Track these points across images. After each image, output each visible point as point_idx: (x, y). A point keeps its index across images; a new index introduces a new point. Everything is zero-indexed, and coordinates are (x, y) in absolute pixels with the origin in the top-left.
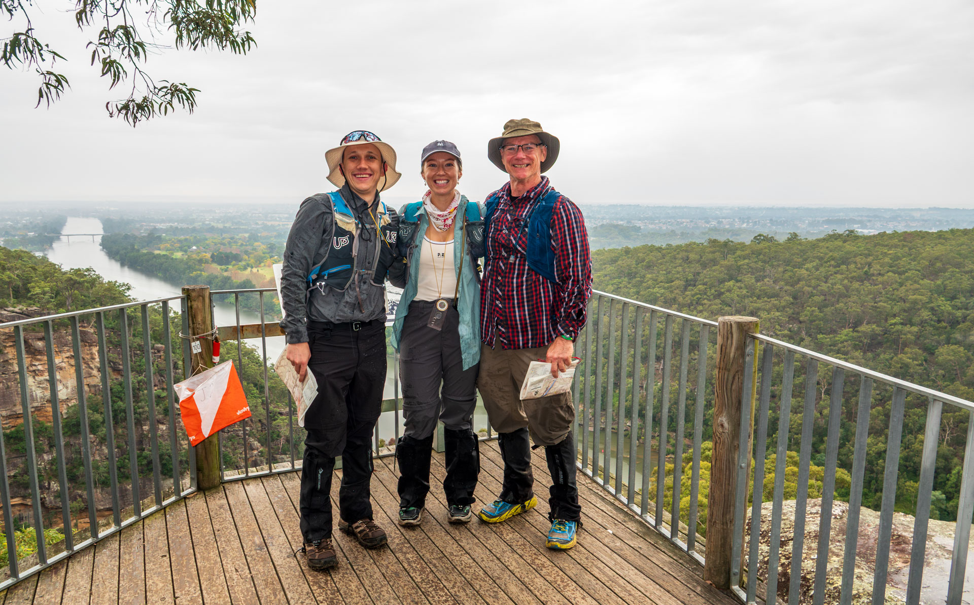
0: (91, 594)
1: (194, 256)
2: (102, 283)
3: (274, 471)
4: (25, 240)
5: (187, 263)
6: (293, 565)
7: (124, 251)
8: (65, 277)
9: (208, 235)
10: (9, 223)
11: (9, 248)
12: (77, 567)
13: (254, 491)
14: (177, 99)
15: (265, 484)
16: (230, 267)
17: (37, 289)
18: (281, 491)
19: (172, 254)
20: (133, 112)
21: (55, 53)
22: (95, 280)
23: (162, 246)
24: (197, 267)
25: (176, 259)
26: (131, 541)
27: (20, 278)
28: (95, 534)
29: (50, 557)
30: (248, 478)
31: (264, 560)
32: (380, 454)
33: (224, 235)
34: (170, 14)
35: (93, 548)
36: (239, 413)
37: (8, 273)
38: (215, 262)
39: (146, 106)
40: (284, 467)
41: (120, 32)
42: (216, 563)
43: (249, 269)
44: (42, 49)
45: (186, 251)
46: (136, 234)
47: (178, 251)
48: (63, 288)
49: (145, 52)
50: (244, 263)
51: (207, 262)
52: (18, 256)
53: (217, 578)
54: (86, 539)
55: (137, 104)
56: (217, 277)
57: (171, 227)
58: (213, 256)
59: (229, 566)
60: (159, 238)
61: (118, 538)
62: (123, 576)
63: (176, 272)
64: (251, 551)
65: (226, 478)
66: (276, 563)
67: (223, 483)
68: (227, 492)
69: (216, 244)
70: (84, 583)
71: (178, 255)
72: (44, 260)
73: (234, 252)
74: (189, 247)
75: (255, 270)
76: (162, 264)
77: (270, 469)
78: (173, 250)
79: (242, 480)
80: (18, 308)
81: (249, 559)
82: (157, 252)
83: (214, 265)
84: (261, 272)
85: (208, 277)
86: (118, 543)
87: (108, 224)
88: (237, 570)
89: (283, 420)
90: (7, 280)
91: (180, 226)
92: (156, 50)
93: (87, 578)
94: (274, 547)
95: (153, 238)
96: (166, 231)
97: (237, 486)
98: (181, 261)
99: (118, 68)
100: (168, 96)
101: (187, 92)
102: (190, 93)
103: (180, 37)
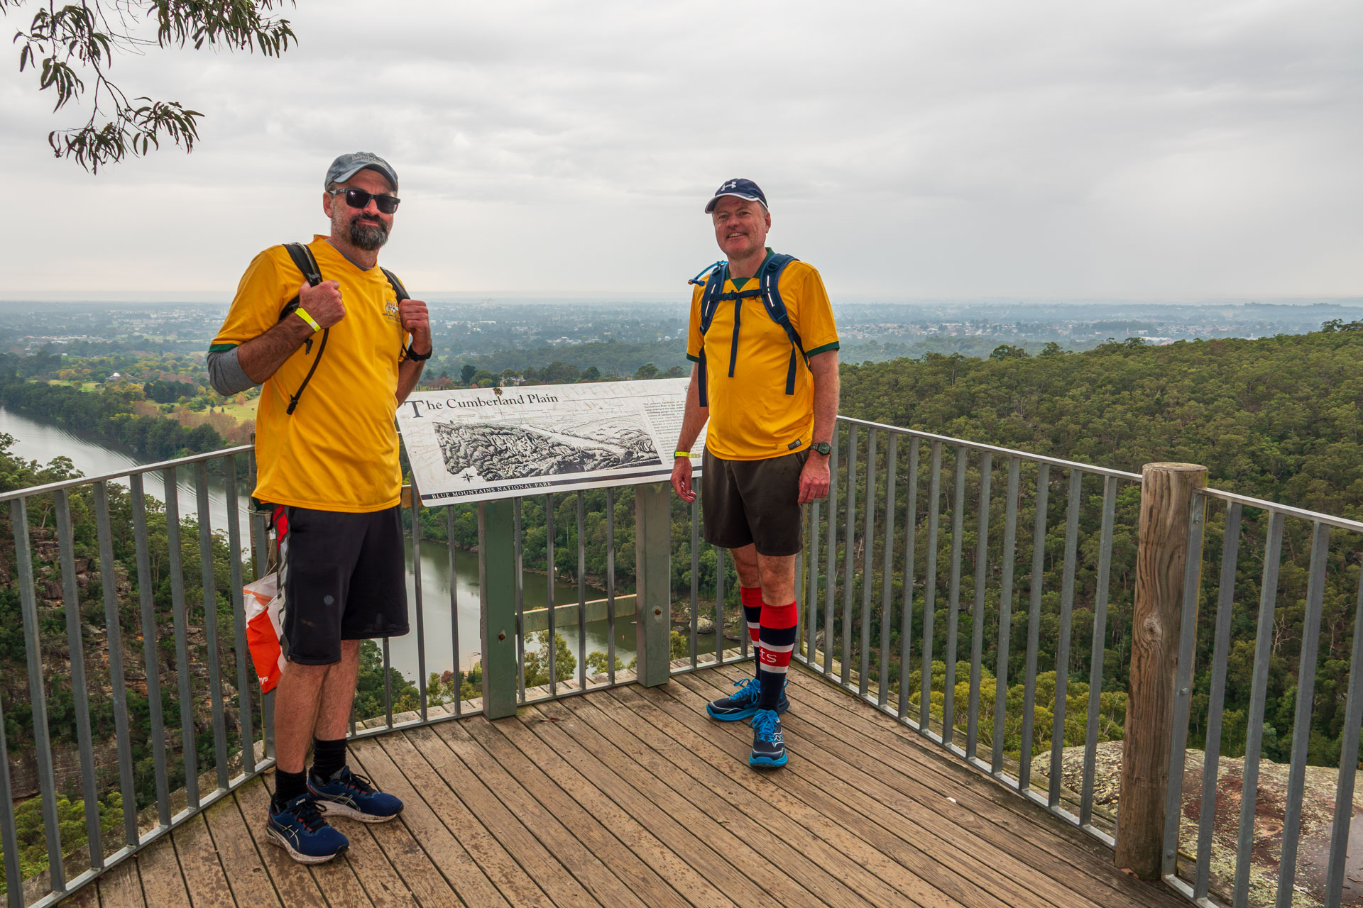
1: (116, 388)
5: (105, 400)
9: (139, 355)
16: (177, 405)
19: (80, 385)
23: (62, 373)
24: (121, 405)
25: (86, 393)
33: (165, 355)
38: (152, 398)
43: (208, 408)
45: (102, 381)
46: (18, 352)
47: (88, 380)
50: (199, 398)
51: (138, 397)
56: (155, 422)
57: (77, 341)
58: (147, 388)
60: (57, 362)
63: (86, 413)
69: (152, 369)
71: (90, 387)
73: (183, 381)
74: (108, 374)
75: (217, 410)
76: (62, 402)
78: (80, 379)
82: (53, 382)
83: (150, 403)
84: (227, 412)
85: (139, 422)
91: (92, 339)
95: (47, 360)
96: (68, 348)
98: (95, 396)
99: (67, 76)
100: (151, 124)
101: (183, 117)
102: (187, 119)
103: (166, 27)
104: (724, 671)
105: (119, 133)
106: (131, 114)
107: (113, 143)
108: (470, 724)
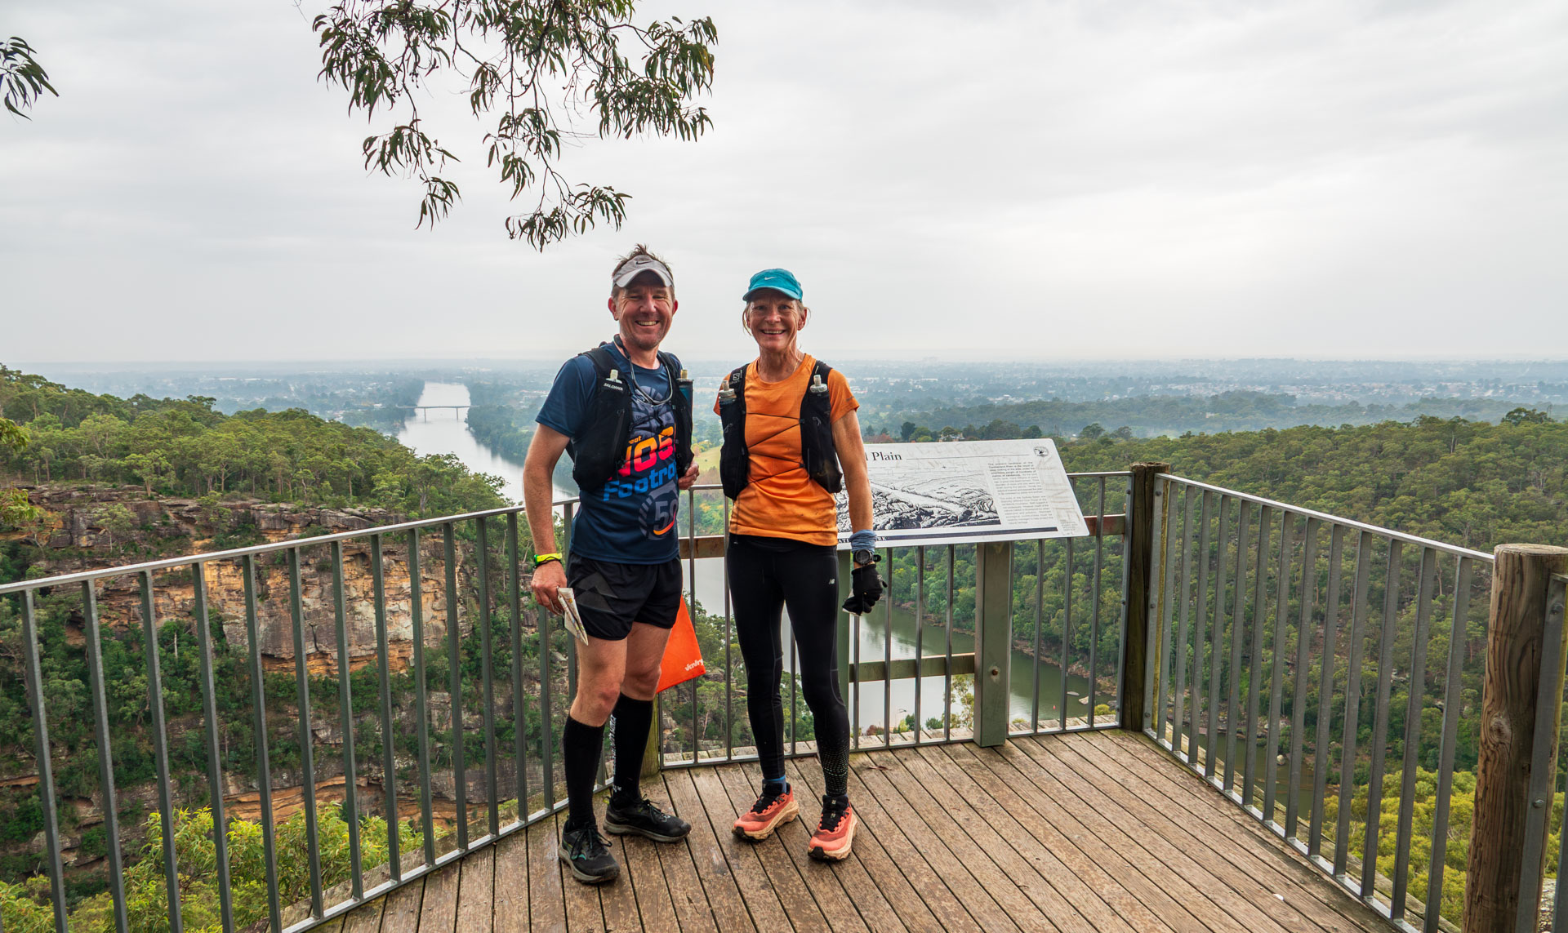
0: (494, 913)
2: (466, 476)
3: (733, 758)
4: (370, 414)
6: (770, 900)
7: (497, 430)
8: (419, 467)
10: (351, 390)
11: (349, 425)
12: (474, 874)
13: (707, 786)
14: (599, 210)
15: (722, 776)
17: (383, 482)
18: (746, 788)
20: (540, 231)
21: (445, 152)
22: (457, 471)
26: (541, 843)
27: (363, 468)
28: (494, 828)
29: (440, 856)
30: (697, 766)
31: (728, 889)
32: (892, 744)
34: (594, 88)
35: (493, 848)
36: (689, 668)
37: (348, 459)
39: (558, 221)
40: (747, 753)
41: (528, 117)
42: (660, 886)
44: (430, 147)
48: (416, 483)
49: (558, 144)
52: (361, 436)
53: (662, 910)
54: (482, 834)
55: (545, 219)
59: (679, 892)
61: (524, 837)
62: (535, 893)
64: (708, 873)
65: (666, 764)
66: (746, 896)
67: (662, 771)
68: (669, 783)
70: (484, 897)
72: (393, 442)
77: (729, 755)
79: (688, 768)
80: (359, 508)
81: (706, 885)
86: (524, 844)
87: (478, 391)
88: (690, 901)
89: (709, 686)
90: (346, 469)
92: (573, 140)
93: (487, 890)
94: (741, 872)
97: (682, 776)
99: (523, 169)
100: (588, 207)
101: (614, 199)
102: (617, 201)
103: (606, 120)
104: (1065, 739)
105: (563, 216)
106: (573, 199)
107: (557, 224)
108: (803, 764)
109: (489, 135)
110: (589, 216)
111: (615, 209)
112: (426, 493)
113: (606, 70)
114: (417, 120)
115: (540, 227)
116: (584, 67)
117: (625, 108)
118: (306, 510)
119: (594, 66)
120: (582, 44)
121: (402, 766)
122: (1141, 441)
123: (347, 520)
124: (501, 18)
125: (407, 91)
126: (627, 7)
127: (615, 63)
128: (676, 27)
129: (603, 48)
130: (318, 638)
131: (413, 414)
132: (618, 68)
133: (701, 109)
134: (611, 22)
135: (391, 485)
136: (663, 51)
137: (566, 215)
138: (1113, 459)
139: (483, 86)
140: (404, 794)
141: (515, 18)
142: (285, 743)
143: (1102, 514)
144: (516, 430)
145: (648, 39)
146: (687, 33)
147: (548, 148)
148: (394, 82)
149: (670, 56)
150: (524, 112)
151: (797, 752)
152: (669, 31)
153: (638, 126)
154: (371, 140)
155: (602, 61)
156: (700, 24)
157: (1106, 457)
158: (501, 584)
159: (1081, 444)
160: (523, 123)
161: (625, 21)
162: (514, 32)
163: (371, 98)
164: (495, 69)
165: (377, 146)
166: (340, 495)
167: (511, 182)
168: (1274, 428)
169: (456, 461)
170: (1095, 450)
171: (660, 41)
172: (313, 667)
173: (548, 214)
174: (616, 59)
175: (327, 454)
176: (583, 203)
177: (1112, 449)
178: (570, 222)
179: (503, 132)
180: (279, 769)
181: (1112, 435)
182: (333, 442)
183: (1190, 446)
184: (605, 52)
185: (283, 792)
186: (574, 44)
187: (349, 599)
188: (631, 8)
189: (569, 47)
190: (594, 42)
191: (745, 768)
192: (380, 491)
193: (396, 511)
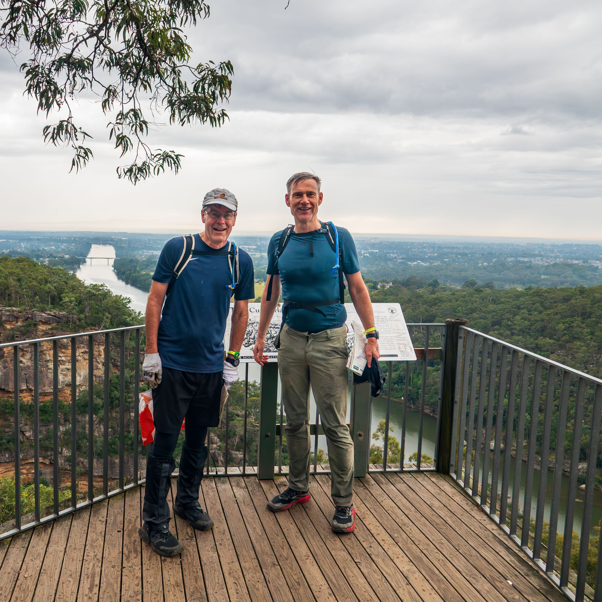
2: (111, 296)
4: (62, 261)
8: (86, 290)
10: (53, 247)
14: (167, 163)
17: (66, 298)
22: (106, 293)
27: (57, 290)
34: (167, 98)
37: (49, 285)
48: (84, 299)
52: (57, 273)
72: (73, 276)
80: (54, 312)
90: (48, 290)
99: (127, 142)
100: (161, 161)
101: (175, 157)
102: (177, 158)
103: (173, 115)
105: (149, 166)
106: (153, 157)
107: (144, 171)
108: (248, 480)
109: (110, 123)
110: (162, 166)
111: (175, 163)
112: (89, 304)
113: (174, 89)
114: (71, 117)
115: (136, 171)
116: (161, 87)
117: (184, 108)
118: (26, 311)
119: (166, 87)
120: (161, 76)
121: (68, 454)
122: (500, 291)
123: (47, 318)
124: (118, 64)
125: (66, 102)
126: (186, 55)
127: (179, 85)
128: (212, 66)
129: (173, 77)
130: (28, 381)
131: (85, 262)
132: (181, 87)
133: (223, 110)
134: (178, 63)
135: (71, 300)
136: (203, 79)
137: (150, 165)
138: (482, 300)
139: (109, 97)
140: (69, 470)
141: (127, 63)
142: (8, 437)
143: (427, 348)
144: (139, 272)
145: (196, 73)
146: (217, 69)
147: (142, 130)
148: (61, 97)
149: (207, 82)
150: (130, 111)
151: (246, 473)
152: (207, 68)
153: (189, 119)
154: (47, 128)
155: (171, 84)
156: (224, 64)
157: (478, 299)
158: (127, 356)
159: (463, 291)
160: (128, 116)
161: (185, 63)
162: (125, 71)
163: (48, 106)
164: (116, 88)
165: (51, 130)
166: (44, 304)
167: (120, 148)
168: (584, 286)
169: (106, 288)
170: (471, 295)
171: (203, 74)
172: (25, 397)
173: (140, 165)
174: (179, 82)
175: (38, 282)
176: (158, 159)
177: (482, 295)
178: (152, 168)
179: (118, 121)
180: (4, 451)
181: (484, 287)
182: (42, 275)
183: (530, 295)
184: (174, 78)
185: (6, 464)
186: (157, 75)
187: (46, 361)
188: (188, 56)
189: (154, 77)
190: (169, 73)
191: (216, 480)
192: (65, 302)
193: (73, 314)
